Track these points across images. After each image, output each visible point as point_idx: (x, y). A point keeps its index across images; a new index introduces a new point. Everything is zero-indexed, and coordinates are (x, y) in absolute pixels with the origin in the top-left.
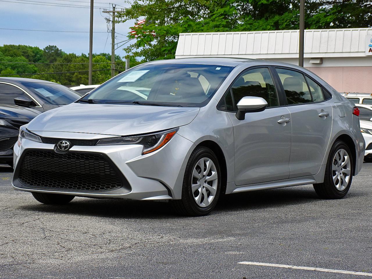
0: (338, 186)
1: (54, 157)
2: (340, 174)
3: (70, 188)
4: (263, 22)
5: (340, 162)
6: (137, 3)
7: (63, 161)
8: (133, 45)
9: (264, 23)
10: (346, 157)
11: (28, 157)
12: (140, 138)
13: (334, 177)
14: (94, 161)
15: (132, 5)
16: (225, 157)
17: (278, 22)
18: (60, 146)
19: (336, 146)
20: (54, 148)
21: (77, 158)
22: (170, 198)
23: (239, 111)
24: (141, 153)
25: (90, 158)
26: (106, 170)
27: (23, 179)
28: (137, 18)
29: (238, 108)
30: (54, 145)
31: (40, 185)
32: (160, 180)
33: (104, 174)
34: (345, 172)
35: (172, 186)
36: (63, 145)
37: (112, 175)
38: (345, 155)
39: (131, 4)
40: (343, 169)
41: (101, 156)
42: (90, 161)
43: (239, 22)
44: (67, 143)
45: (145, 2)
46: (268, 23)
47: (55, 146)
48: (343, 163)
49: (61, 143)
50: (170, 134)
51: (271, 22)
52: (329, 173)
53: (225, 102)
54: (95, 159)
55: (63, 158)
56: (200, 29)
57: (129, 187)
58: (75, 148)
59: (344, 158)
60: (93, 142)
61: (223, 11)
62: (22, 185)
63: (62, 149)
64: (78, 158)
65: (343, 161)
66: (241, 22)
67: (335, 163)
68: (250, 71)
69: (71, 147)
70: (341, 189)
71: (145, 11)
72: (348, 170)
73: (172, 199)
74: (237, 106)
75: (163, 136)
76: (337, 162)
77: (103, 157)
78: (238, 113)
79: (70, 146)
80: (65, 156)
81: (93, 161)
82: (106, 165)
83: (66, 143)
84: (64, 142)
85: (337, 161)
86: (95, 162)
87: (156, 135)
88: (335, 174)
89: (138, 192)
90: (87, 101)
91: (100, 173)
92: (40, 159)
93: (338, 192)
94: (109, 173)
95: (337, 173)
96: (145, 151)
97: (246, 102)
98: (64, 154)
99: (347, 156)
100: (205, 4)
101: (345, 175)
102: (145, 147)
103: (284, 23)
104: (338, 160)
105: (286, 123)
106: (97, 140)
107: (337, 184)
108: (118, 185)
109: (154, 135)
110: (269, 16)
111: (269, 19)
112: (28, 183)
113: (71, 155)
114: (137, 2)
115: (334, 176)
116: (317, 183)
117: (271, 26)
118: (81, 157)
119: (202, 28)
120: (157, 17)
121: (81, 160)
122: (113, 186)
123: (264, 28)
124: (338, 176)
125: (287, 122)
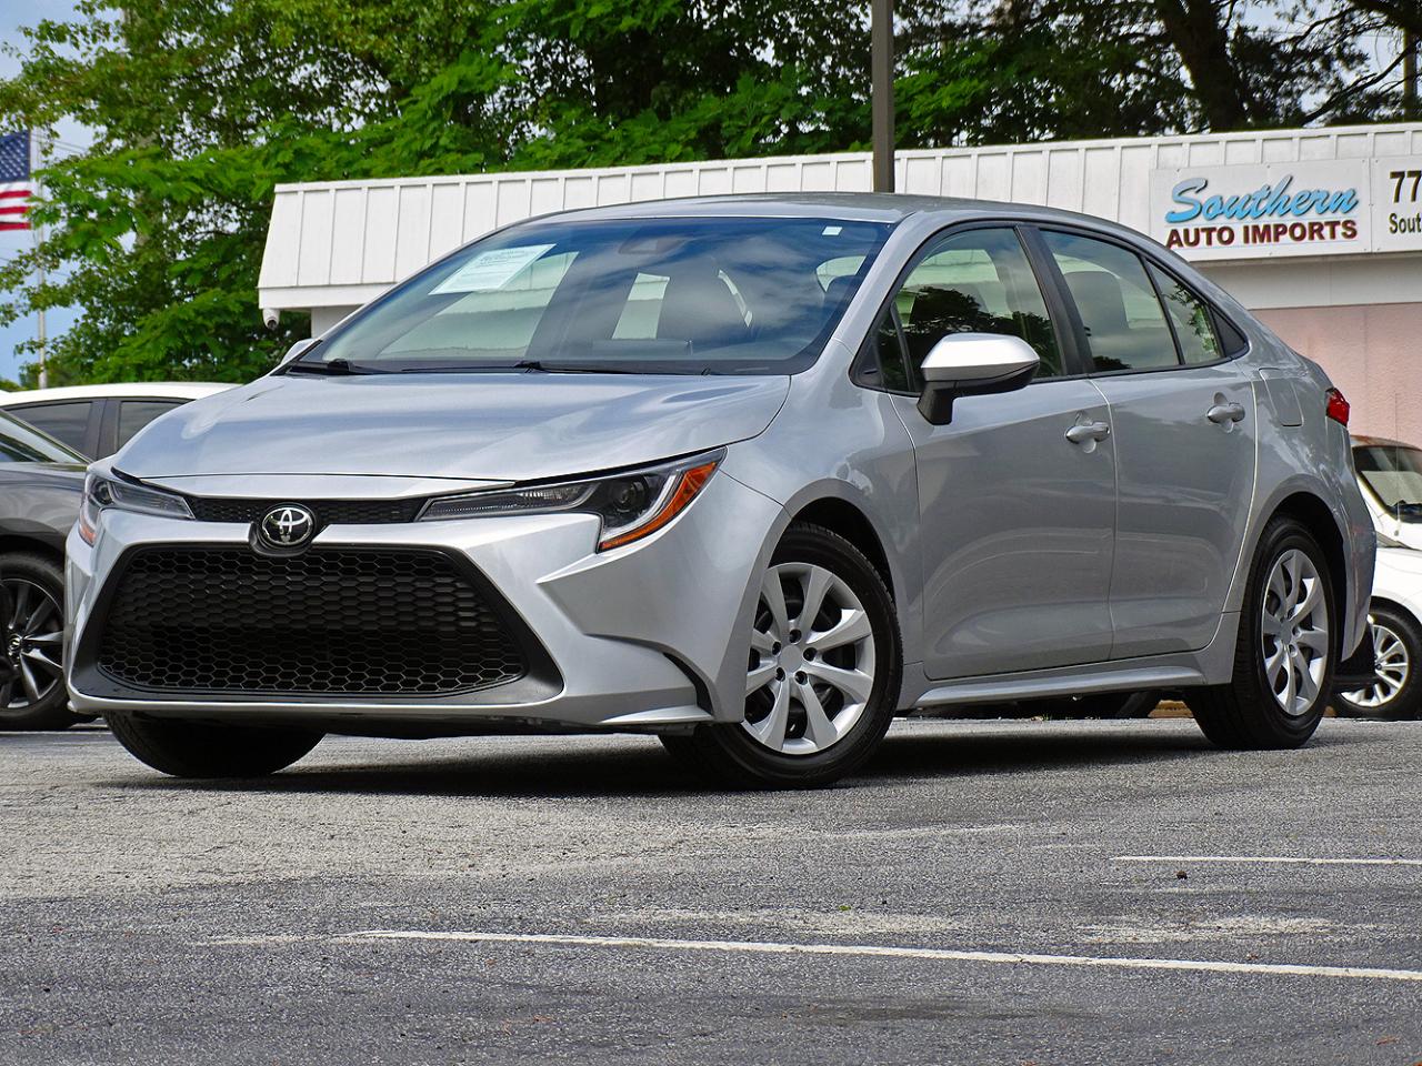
0: (1283, 697)
1: (250, 570)
2: (1291, 648)
3: (318, 687)
4: (651, 130)
5: (1288, 601)
6: (47, 54)
7: (290, 583)
8: (33, 250)
9: (652, 134)
10: (1310, 583)
11: (142, 576)
12: (586, 488)
13: (1269, 663)
14: (414, 581)
15: (23, 64)
16: (890, 565)
17: (719, 127)
18: (275, 532)
19: (1273, 537)
20: (251, 536)
21: (344, 571)
22: (701, 715)
23: (929, 390)
24: (592, 546)
25: (398, 567)
26: (462, 614)
27: (118, 666)
28: (50, 121)
29: (928, 379)
30: (248, 526)
31: (192, 683)
32: (666, 647)
33: (453, 629)
34: (1309, 643)
35: (710, 671)
36: (286, 524)
37: (485, 630)
38: (1306, 574)
39: (18, 56)
40: (1299, 629)
41: (439, 558)
42: (399, 580)
43: (535, 130)
44: (302, 516)
45: (83, 48)
46: (670, 131)
47: (253, 530)
48: (1299, 608)
49: (277, 516)
50: (698, 471)
51: (685, 127)
52: (1252, 644)
53: (877, 356)
54: (418, 572)
55: (290, 574)
56: (355, 167)
57: (552, 675)
58: (332, 535)
59: (1303, 588)
60: (405, 510)
61: (456, 79)
62: (117, 687)
63: (281, 540)
64: (349, 572)
65: (1300, 600)
66: (544, 130)
67: (1273, 608)
68: (953, 239)
69: (316, 531)
70: (1298, 708)
71: (88, 90)
72: (1320, 636)
73: (711, 721)
74: (920, 372)
75: (671, 479)
76: (1279, 603)
77: (453, 565)
78: (925, 398)
79: (313, 526)
80: (296, 565)
81: (409, 580)
82: (462, 595)
83: (297, 516)
84: (288, 511)
85: (1279, 600)
86: (418, 584)
87: (646, 475)
88: (1271, 651)
89: (586, 694)
90: (325, 367)
91: (439, 623)
92: (192, 582)
93: (1289, 721)
94: (473, 624)
95: (1278, 644)
96: (608, 536)
97: (954, 353)
98: (291, 558)
99: (1313, 580)
100: (374, 47)
101: (1307, 652)
102: (608, 524)
103: (745, 128)
104: (1281, 592)
105: (1097, 440)
106: (421, 500)
107: (1279, 691)
108: (511, 670)
109: (640, 478)
110: (674, 99)
111: (673, 114)
112: (141, 678)
113: (319, 562)
114: (47, 47)
115: (1268, 656)
116: (1210, 683)
117: (687, 144)
118: (361, 566)
119: (366, 163)
120: (145, 115)
121: (362, 579)
122: (491, 675)
123: (653, 153)
124: (1283, 658)
125: (1100, 438)
